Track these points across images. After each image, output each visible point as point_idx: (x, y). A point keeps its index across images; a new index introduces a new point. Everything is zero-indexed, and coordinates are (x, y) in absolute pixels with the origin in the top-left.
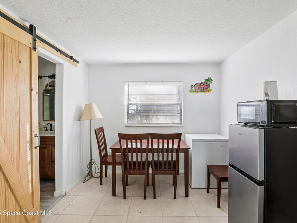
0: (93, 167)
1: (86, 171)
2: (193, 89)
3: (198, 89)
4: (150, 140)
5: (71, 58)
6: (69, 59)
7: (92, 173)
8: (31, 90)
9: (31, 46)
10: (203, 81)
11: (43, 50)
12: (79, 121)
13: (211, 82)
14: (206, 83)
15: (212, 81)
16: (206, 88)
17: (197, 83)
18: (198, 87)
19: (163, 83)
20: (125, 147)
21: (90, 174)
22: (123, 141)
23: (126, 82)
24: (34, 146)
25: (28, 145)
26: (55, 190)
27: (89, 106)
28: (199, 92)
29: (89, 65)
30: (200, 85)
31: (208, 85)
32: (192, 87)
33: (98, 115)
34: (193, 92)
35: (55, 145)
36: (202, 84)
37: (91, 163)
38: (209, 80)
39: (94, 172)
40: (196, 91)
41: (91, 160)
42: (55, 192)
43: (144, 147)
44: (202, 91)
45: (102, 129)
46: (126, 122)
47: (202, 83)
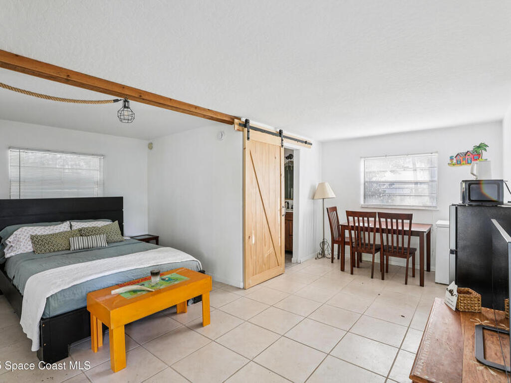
0: (326, 246)
1: (319, 250)
2: (455, 161)
3: (462, 160)
4: (377, 219)
5: (306, 142)
6: (304, 144)
7: (324, 254)
8: (281, 175)
9: (280, 145)
10: (471, 149)
11: (288, 144)
12: (313, 200)
13: (485, 150)
14: (476, 151)
15: (487, 148)
16: (475, 158)
17: (461, 153)
18: (461, 158)
19: (409, 156)
20: (353, 225)
21: (323, 254)
22: (351, 218)
23: (361, 157)
24: (282, 214)
25: (279, 212)
26: (292, 257)
27: (322, 185)
28: (463, 164)
29: (323, 144)
30: (465, 155)
31: (479, 155)
32: (451, 158)
33: (331, 194)
34: (453, 165)
35: (292, 220)
36: (468, 154)
37: (323, 243)
38: (482, 147)
39: (326, 252)
40: (459, 163)
41: (324, 239)
42: (292, 259)
43: (372, 225)
44: (468, 163)
45: (335, 209)
46: (362, 202)
47: (468, 151)
